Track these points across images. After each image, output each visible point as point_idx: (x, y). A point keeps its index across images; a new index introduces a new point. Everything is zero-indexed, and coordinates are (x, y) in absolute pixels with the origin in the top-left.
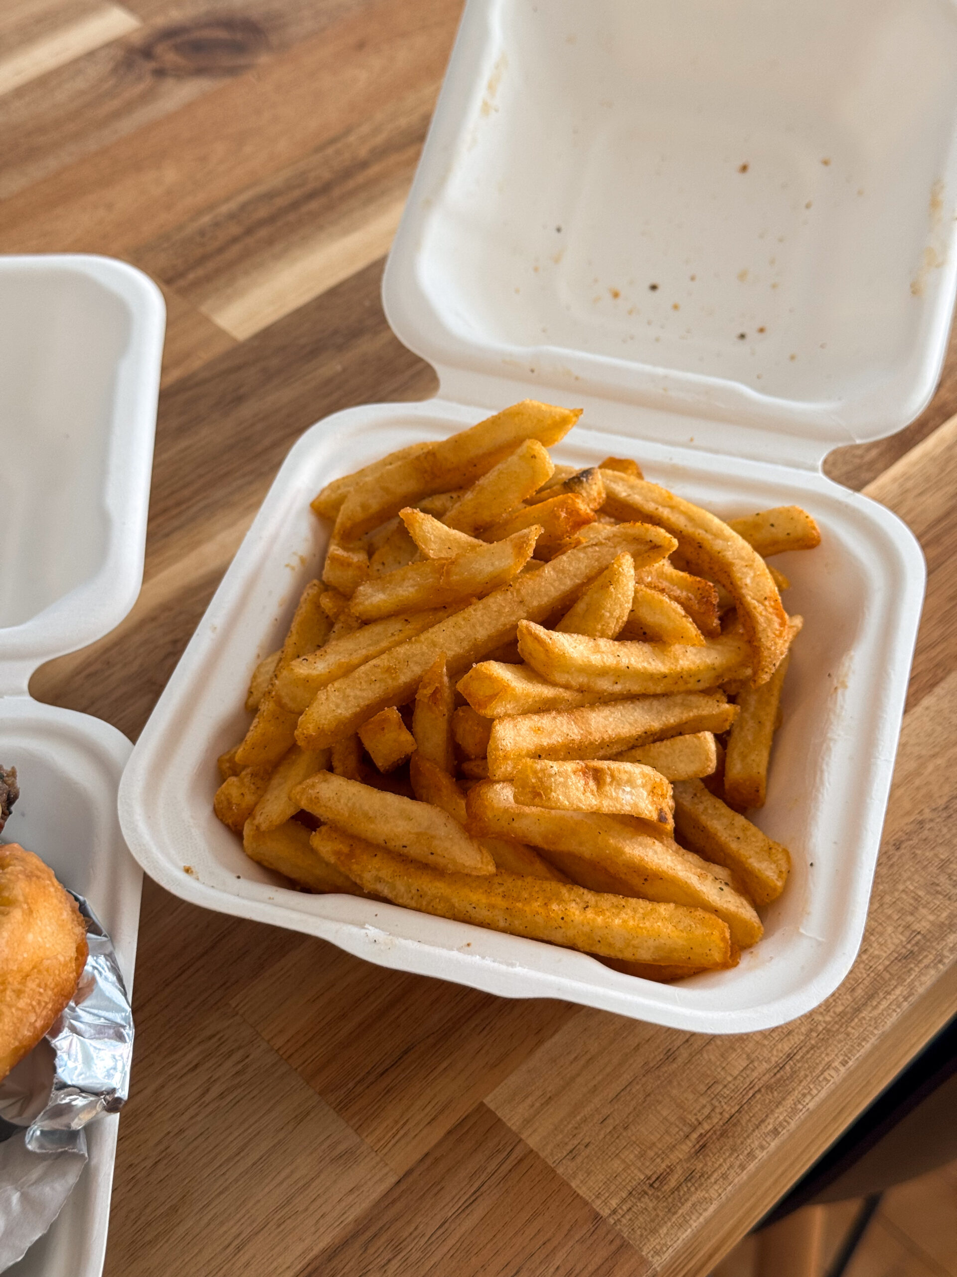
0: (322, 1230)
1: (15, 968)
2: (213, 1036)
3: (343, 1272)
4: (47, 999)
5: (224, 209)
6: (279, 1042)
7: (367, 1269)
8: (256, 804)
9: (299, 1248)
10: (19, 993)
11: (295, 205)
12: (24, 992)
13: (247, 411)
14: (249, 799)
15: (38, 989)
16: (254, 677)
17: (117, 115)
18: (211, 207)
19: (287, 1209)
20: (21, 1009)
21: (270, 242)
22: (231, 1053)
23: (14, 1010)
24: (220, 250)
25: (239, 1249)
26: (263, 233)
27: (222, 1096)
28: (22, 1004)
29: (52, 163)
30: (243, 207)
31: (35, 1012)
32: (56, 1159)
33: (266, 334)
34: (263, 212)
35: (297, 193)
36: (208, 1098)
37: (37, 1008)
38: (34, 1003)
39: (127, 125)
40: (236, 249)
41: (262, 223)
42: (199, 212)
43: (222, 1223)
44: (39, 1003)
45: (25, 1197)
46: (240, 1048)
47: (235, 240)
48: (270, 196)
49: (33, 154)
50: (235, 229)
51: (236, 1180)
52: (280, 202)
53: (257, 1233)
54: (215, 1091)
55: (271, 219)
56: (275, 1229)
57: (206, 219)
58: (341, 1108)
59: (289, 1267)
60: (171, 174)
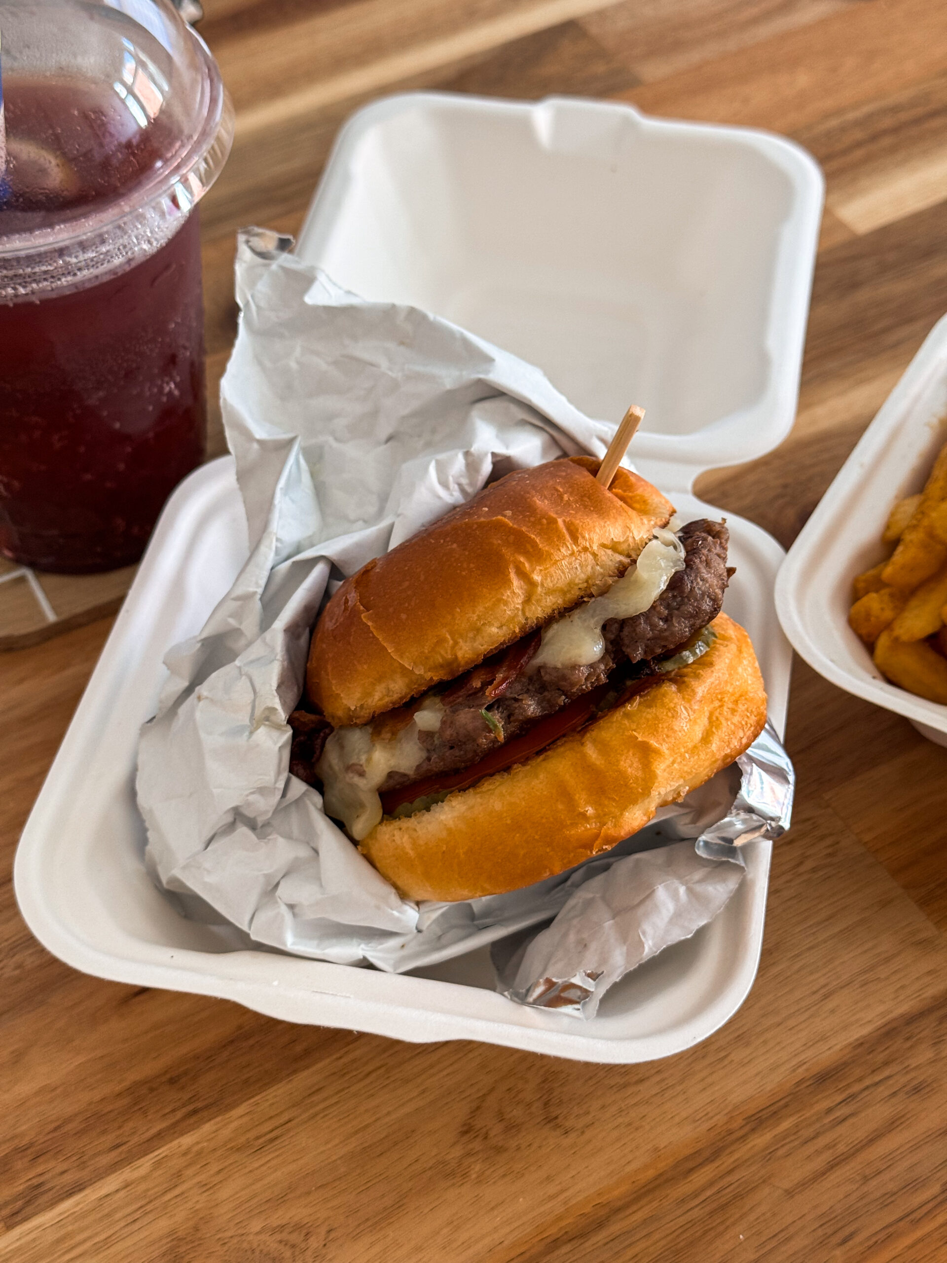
0: (902, 998)
1: (731, 690)
2: (808, 820)
3: (919, 1036)
4: (752, 722)
5: (851, 116)
6: (867, 837)
7: (941, 1039)
8: (894, 619)
9: (881, 1008)
10: (733, 711)
11: (918, 121)
12: (737, 711)
13: (863, 296)
14: (888, 614)
15: (746, 712)
16: (893, 514)
17: (755, 21)
18: (839, 111)
19: (867, 975)
20: (734, 724)
21: (893, 150)
22: (822, 838)
23: (729, 723)
24: (845, 152)
25: (826, 997)
26: (886, 141)
27: (814, 870)
28: (736, 719)
29: (695, 57)
30: (870, 117)
31: (743, 730)
32: (716, 867)
33: (884, 231)
34: (887, 122)
35: (920, 111)
36: (802, 869)
37: (745, 726)
38: (744, 723)
39: (764, 31)
40: (859, 153)
41: (884, 133)
42: (827, 115)
43: (811, 973)
44: (746, 724)
45: (690, 890)
46: (831, 834)
47: (858, 145)
48: (895, 109)
49: (678, 46)
50: (858, 135)
51: (825, 941)
52: (904, 116)
53: (842, 988)
54: (809, 864)
55: (895, 130)
56: (857, 989)
57: (834, 123)
58: (924, 903)
59: (870, 1022)
60: (803, 79)
